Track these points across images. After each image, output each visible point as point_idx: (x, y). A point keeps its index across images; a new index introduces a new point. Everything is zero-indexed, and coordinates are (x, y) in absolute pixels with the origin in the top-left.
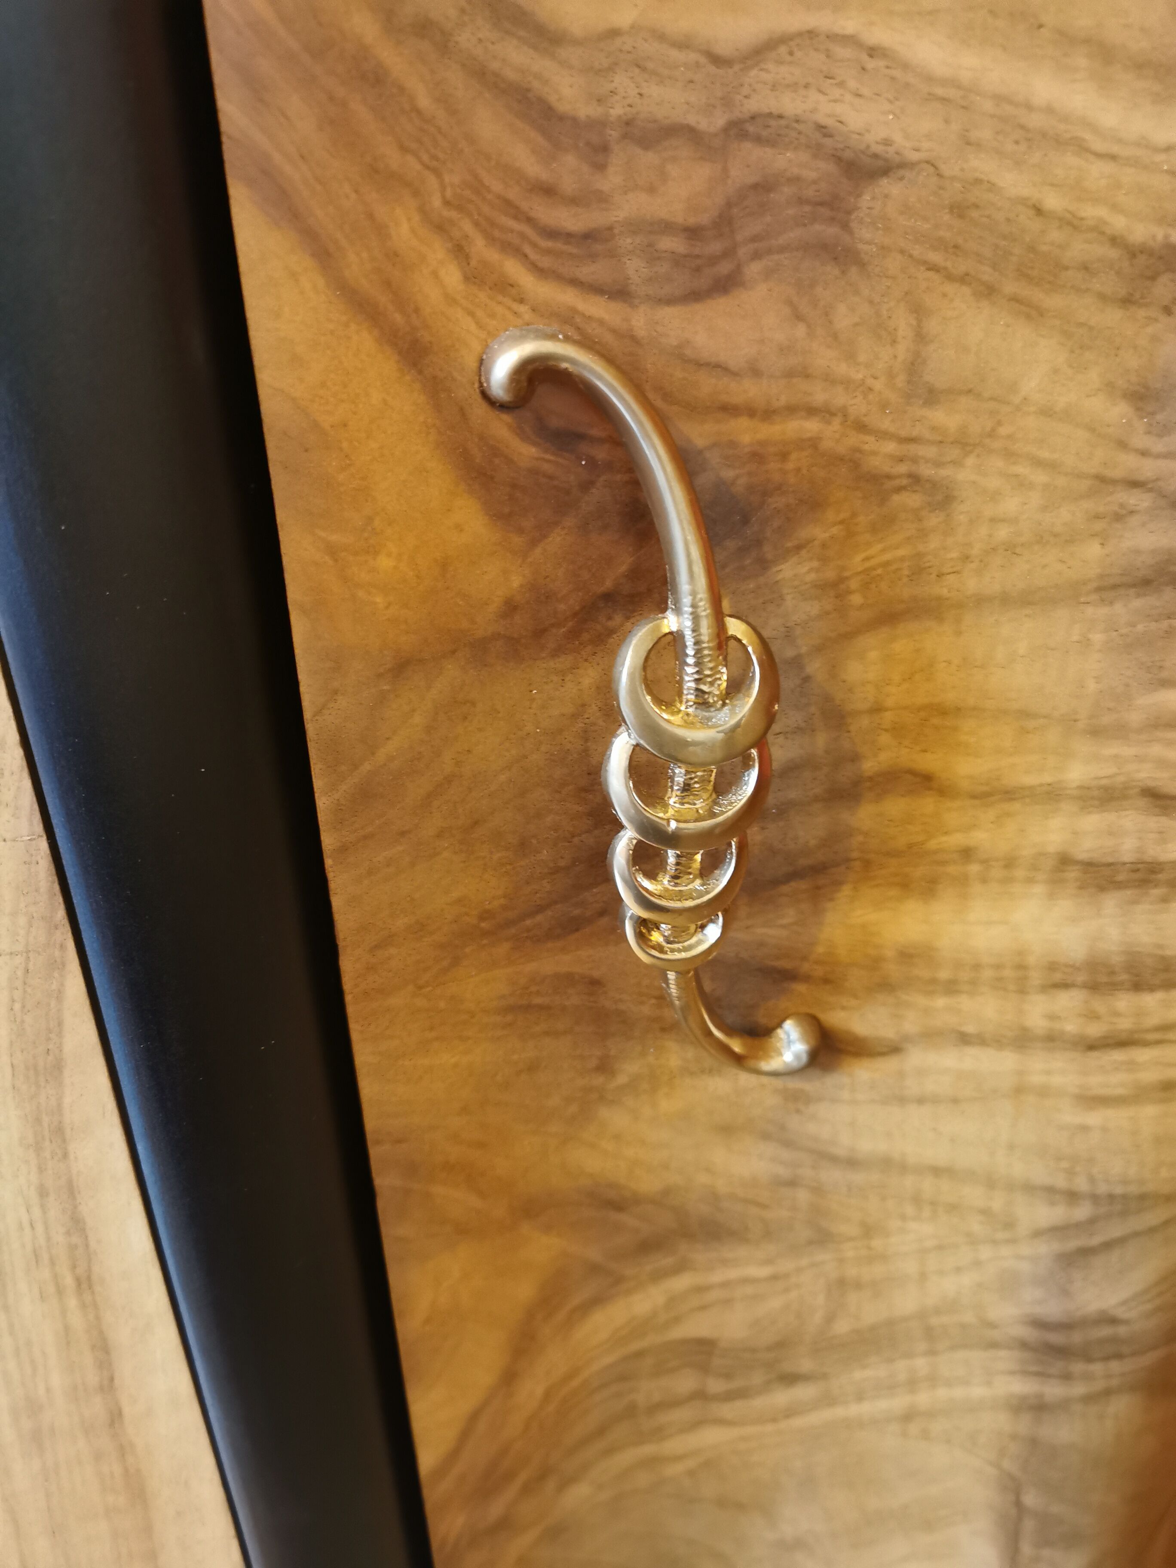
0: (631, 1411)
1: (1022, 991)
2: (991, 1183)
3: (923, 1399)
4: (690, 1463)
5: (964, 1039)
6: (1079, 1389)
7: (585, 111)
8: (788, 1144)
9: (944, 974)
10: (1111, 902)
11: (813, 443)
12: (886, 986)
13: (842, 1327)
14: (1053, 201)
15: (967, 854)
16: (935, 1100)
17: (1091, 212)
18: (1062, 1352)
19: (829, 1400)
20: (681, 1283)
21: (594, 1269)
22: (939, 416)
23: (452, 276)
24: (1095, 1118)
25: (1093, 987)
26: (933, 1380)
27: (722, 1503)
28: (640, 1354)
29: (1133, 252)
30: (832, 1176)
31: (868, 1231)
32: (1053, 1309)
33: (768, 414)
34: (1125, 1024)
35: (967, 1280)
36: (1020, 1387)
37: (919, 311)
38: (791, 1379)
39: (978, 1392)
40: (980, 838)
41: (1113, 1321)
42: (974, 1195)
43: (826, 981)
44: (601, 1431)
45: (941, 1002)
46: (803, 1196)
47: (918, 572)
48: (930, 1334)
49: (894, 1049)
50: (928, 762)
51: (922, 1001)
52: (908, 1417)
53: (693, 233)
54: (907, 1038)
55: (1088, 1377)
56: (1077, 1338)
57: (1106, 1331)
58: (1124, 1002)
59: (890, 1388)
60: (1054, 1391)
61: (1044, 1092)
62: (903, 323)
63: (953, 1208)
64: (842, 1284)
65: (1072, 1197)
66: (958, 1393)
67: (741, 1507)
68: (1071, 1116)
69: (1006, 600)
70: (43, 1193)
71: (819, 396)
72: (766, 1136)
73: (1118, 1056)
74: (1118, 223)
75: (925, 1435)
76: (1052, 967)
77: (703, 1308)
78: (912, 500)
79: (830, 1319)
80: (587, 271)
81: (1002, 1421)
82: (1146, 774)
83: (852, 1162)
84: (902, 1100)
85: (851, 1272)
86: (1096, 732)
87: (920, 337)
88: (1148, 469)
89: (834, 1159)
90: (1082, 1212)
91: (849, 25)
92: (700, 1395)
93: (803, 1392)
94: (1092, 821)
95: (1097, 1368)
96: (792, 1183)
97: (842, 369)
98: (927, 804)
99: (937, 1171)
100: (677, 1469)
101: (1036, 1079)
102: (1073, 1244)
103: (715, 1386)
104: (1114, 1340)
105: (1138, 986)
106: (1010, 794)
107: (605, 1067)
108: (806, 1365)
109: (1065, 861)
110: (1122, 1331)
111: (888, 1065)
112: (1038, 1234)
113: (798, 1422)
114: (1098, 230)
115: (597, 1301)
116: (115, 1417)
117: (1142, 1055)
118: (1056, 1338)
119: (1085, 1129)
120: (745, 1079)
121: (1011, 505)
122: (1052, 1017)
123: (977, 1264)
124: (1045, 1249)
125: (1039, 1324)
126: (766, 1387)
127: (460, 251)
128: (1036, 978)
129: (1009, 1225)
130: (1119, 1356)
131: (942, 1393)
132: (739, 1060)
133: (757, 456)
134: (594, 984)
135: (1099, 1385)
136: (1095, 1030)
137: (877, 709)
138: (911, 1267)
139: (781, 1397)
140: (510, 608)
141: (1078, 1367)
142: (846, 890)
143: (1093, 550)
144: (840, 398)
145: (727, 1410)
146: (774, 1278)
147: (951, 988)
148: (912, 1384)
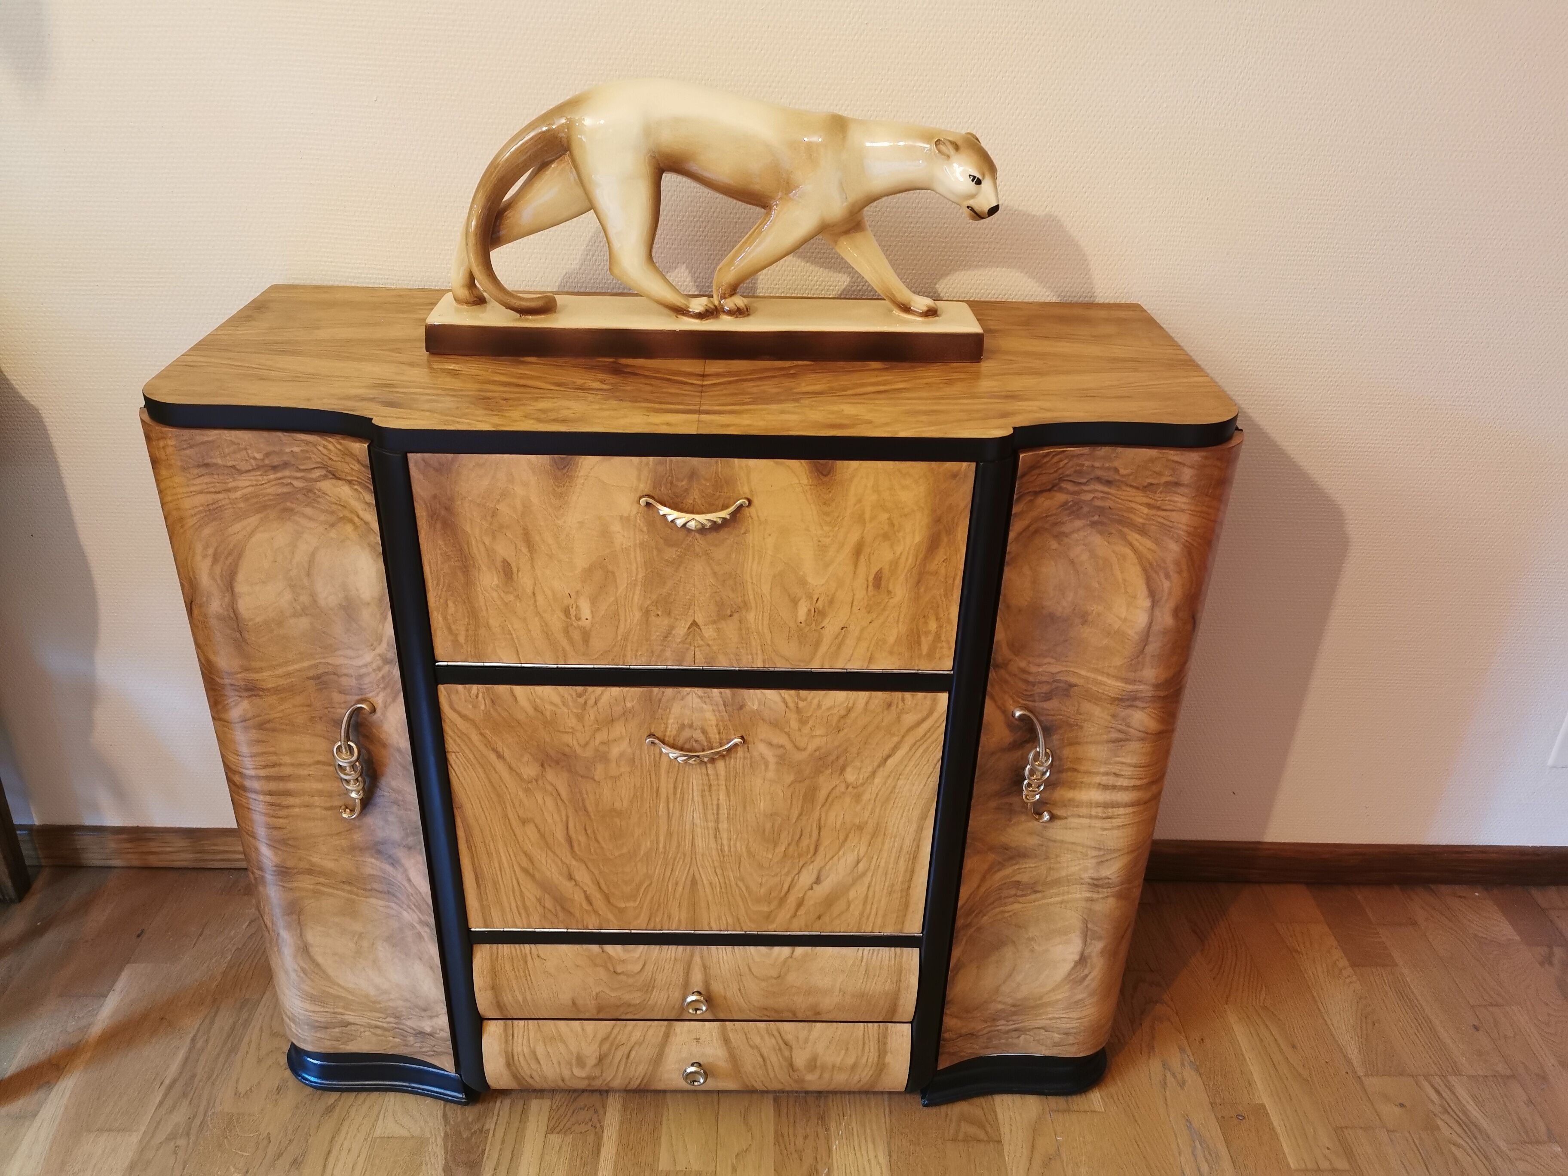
0: (1000, 898)
1: (1091, 807)
2: (1083, 846)
3: (1065, 897)
4: (1011, 914)
5: (1079, 816)
6: (1101, 896)
7: (1033, 681)
8: (1042, 837)
9: (1076, 804)
10: (1108, 792)
11: (1061, 719)
12: (1065, 806)
13: (1049, 879)
14: (1100, 691)
15: (1082, 782)
16: (1073, 828)
17: (1106, 692)
18: (1097, 886)
19: (1044, 898)
20: (1017, 867)
21: (1000, 863)
22: (1081, 716)
23: (1011, 702)
24: (1104, 833)
25: (1105, 807)
26: (1068, 893)
27: (1015, 925)
28: (1005, 883)
29: (1112, 698)
30: (1051, 844)
31: (1057, 856)
32: (1095, 875)
33: (1054, 715)
34: (1110, 814)
35: (1077, 868)
36: (1088, 895)
37: (1079, 703)
38: (1036, 892)
39: (1078, 896)
40: (1084, 780)
41: (1109, 879)
42: (1080, 849)
43: (1054, 804)
44: (993, 903)
45: (1075, 809)
46: (1044, 848)
47: (1077, 737)
48: (1068, 881)
49: (1066, 818)
50: (1075, 767)
51: (1072, 809)
52: (1062, 902)
53: (1045, 693)
54: (1069, 816)
55: (1103, 892)
56: (1101, 882)
57: (1107, 881)
58: (1110, 810)
59: (1058, 895)
60: (1095, 896)
61: (1094, 827)
62: (1076, 704)
63: (1075, 851)
64: (1050, 869)
65: (1100, 849)
66: (1074, 896)
67: (1020, 927)
68: (1100, 832)
69: (1091, 743)
70: (914, 840)
71: (1062, 713)
72: (1038, 835)
73: (1109, 820)
74: (1110, 694)
75: (1066, 908)
76: (1097, 803)
77: (1019, 873)
78: (1076, 727)
79: (1046, 877)
80: (1030, 699)
81: (1083, 904)
82: (1114, 771)
83: (1055, 841)
84: (1066, 828)
85: (1052, 866)
86: (1105, 764)
87: (1079, 706)
88: (1114, 726)
89: (1052, 841)
90: (1102, 853)
91: (1072, 669)
92: (1016, 895)
93: (1039, 895)
94: (1105, 778)
95: (1105, 890)
96: (1042, 846)
97: (1066, 709)
98: (1075, 773)
99: (1073, 843)
100: (1007, 915)
101: (1093, 825)
102: (1100, 860)
103: (1019, 893)
104: (1109, 883)
105: (1113, 807)
106: (1090, 773)
107: (1010, 820)
108: (1040, 888)
109: (1099, 784)
110: (1110, 881)
111: (1063, 821)
112: (1092, 857)
113: (1036, 903)
114: (1107, 695)
115: (999, 870)
116: (909, 887)
117: (1113, 820)
118: (1096, 882)
119: (1102, 835)
120: (1036, 823)
121: (1092, 729)
122: (1097, 813)
123: (1080, 864)
124: (1094, 861)
125: (1092, 879)
126: (1030, 894)
127: (1013, 699)
128: (1094, 805)
129: (1087, 855)
130: (1110, 887)
131: (1070, 896)
132: (1037, 820)
133: (1052, 721)
134: (1011, 804)
135: (1106, 895)
136: (1104, 815)
137: (1068, 758)
138: (1065, 865)
139: (1033, 897)
140: (1010, 744)
141: (1100, 890)
142: (1058, 788)
143: (1105, 736)
144: (1066, 713)
145: (1021, 899)
146: (1035, 867)
147: (1077, 806)
148: (1063, 894)
